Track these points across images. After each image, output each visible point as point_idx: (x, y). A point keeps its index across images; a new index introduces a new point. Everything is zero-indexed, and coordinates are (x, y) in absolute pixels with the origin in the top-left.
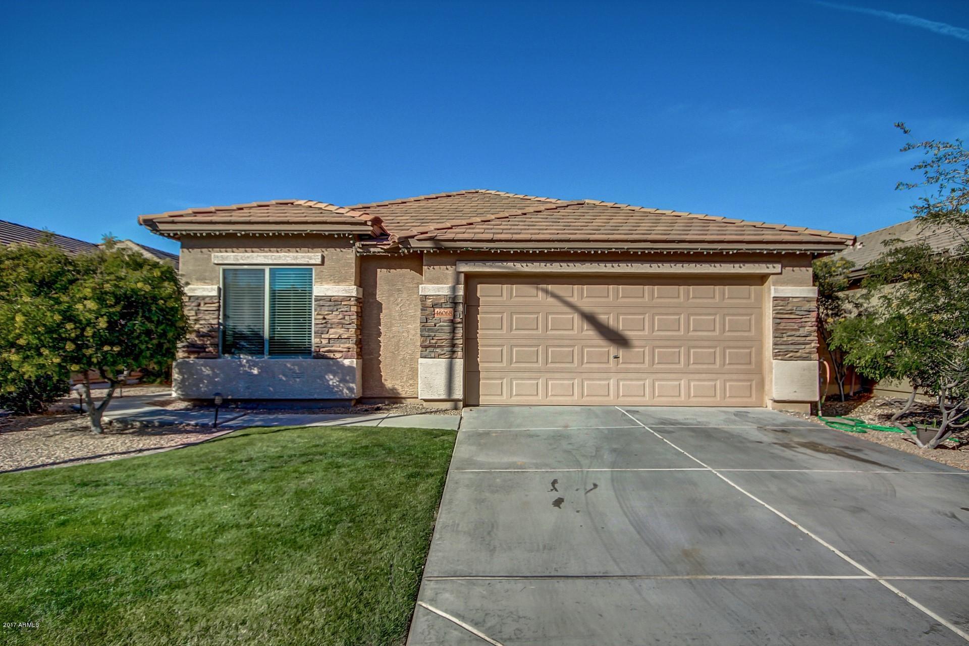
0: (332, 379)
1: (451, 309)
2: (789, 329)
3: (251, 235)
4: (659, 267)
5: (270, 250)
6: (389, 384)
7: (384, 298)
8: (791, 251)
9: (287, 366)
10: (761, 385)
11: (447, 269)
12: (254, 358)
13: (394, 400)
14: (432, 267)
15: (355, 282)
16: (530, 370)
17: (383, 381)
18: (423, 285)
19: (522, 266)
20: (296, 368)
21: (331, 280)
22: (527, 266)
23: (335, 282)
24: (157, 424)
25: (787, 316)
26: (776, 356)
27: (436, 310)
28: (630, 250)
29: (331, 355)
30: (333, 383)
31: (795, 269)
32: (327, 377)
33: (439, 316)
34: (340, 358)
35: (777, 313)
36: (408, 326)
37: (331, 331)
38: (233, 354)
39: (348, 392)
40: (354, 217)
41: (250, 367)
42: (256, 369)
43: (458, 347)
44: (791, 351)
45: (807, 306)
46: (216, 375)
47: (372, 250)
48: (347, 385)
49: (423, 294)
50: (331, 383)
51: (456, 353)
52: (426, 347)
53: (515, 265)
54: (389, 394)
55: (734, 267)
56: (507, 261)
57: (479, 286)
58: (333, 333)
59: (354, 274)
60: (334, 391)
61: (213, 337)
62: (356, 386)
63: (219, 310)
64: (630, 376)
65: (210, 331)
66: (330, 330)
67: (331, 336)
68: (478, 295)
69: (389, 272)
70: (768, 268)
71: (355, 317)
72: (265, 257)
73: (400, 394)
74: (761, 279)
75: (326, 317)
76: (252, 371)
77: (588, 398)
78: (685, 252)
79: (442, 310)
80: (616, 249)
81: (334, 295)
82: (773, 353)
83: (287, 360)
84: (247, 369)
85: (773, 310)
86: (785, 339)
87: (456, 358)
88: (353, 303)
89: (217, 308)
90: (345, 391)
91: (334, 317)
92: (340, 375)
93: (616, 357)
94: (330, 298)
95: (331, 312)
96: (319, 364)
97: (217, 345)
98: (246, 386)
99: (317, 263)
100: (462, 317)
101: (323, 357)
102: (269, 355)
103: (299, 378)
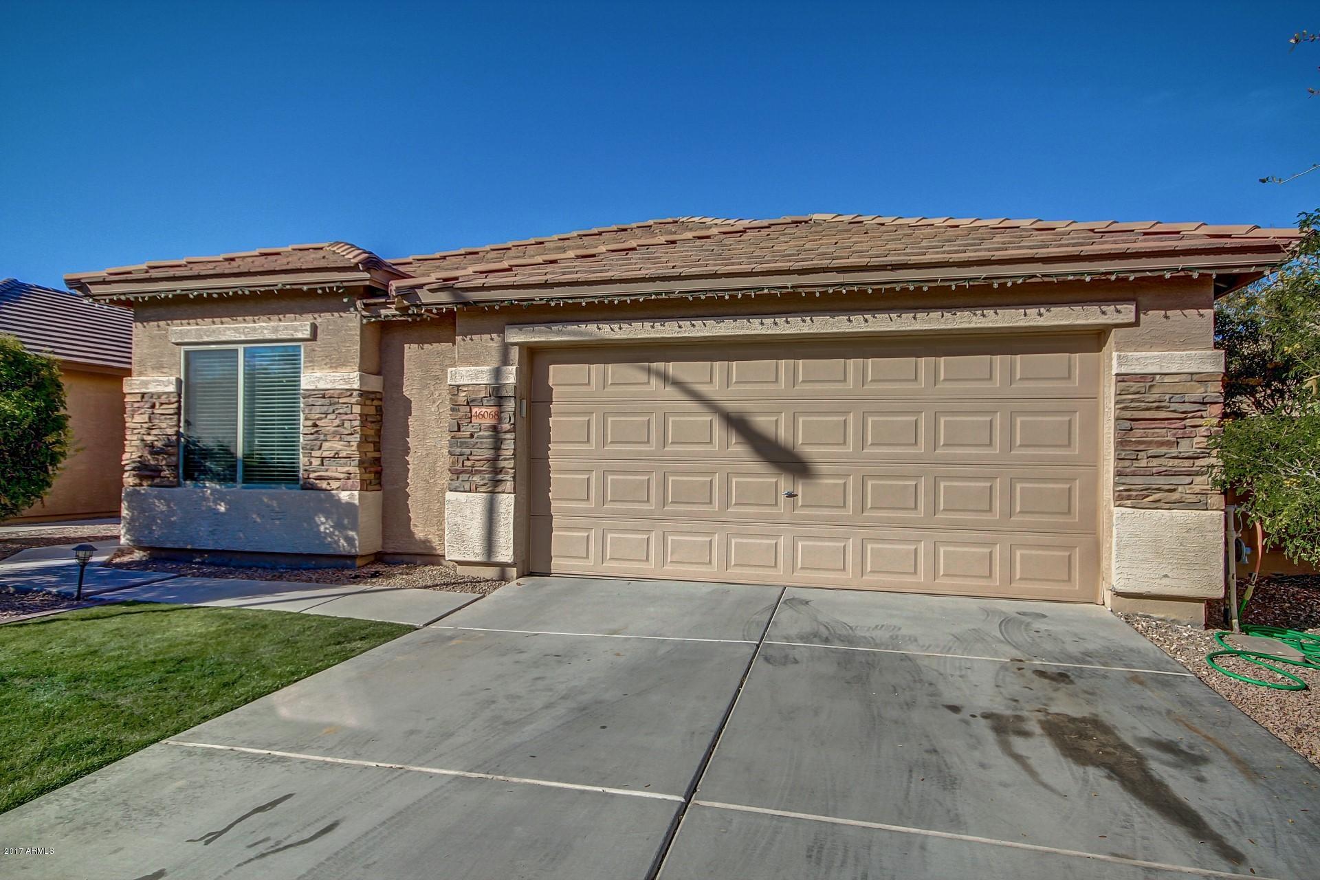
0: (323, 523)
1: (493, 410)
2: (1150, 442)
3: (206, 296)
4: (866, 321)
5: (244, 320)
6: (419, 533)
7: (414, 391)
8: (1149, 274)
9: (261, 501)
10: (1094, 557)
11: (492, 339)
12: (222, 486)
13: (427, 558)
14: (469, 337)
15: (360, 367)
16: (637, 516)
17: (412, 527)
18: (454, 369)
19: (612, 330)
20: (276, 503)
21: (326, 364)
22: (620, 328)
23: (331, 367)
24: (12, 590)
25: (1148, 415)
26: (1122, 498)
27: (475, 410)
29: (324, 485)
30: (326, 528)
31: (1169, 312)
32: (317, 519)
33: (478, 421)
34: (337, 489)
35: (1125, 409)
37: (326, 445)
38: (196, 480)
39: (345, 545)
41: (216, 502)
42: (222, 504)
43: (507, 473)
44: (1159, 489)
45: (1198, 393)
46: (172, 513)
47: (383, 312)
48: (345, 533)
49: (453, 383)
50: (322, 529)
51: (504, 483)
52: (458, 473)
53: (599, 329)
54: (421, 548)
55: (1025, 315)
56: (587, 321)
57: (551, 367)
58: (328, 448)
59: (359, 354)
60: (327, 542)
61: (170, 455)
62: (358, 534)
63: (178, 414)
64: (816, 530)
65: (165, 445)
66: (323, 444)
67: (325, 454)
68: (551, 383)
69: (422, 349)
70: (1104, 313)
71: (357, 423)
72: (236, 330)
73: (435, 549)
74: (1095, 338)
75: (318, 423)
76: (219, 507)
77: (738, 570)
78: (912, 288)
79: (483, 410)
81: (329, 387)
82: (1115, 491)
83: (264, 491)
84: (211, 504)
85: (1117, 403)
86: (1143, 463)
87: (503, 492)
88: (355, 400)
89: (176, 411)
90: (342, 541)
91: (328, 425)
92: (335, 517)
93: (790, 495)
94: (323, 392)
95: (324, 416)
96: (307, 497)
97: (177, 467)
98: (210, 529)
99: (305, 336)
100: (512, 422)
101: (313, 488)
102: (243, 483)
103: (279, 519)
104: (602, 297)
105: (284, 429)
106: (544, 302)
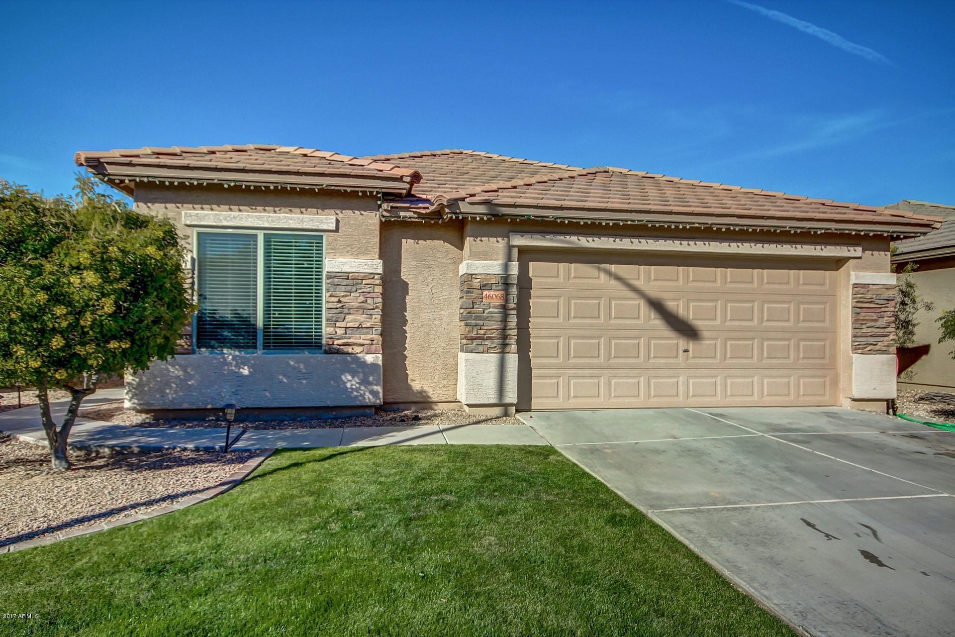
0: (349, 381)
1: (500, 293)
2: (868, 320)
3: (244, 187)
4: (738, 246)
5: (265, 210)
6: (416, 385)
7: (410, 276)
8: (879, 233)
9: (289, 364)
10: (835, 383)
11: (498, 241)
12: (243, 353)
13: (423, 405)
14: (479, 238)
15: (379, 255)
16: (590, 367)
17: (409, 381)
18: (468, 261)
19: (588, 241)
20: (302, 366)
21: (348, 252)
22: (593, 241)
23: (352, 254)
25: (866, 305)
26: (856, 349)
27: (485, 293)
28: (714, 226)
29: (349, 349)
30: (352, 385)
31: (874, 253)
32: (343, 377)
33: (488, 301)
34: (361, 353)
35: (857, 302)
36: (442, 312)
37: (349, 318)
38: (213, 347)
39: (371, 397)
40: (381, 171)
41: (237, 366)
42: (246, 367)
43: (511, 339)
44: (871, 344)
45: (886, 294)
46: (189, 377)
47: (402, 214)
48: (370, 387)
49: (466, 272)
50: (349, 385)
51: (509, 346)
52: (472, 339)
53: (579, 240)
54: (417, 397)
55: (815, 249)
56: (572, 234)
57: (531, 264)
58: (351, 320)
59: (378, 245)
60: (353, 396)
62: (382, 389)
63: (192, 289)
64: (700, 372)
66: (347, 317)
67: (349, 325)
68: (530, 275)
69: (417, 243)
70: (849, 251)
71: (380, 300)
72: (259, 218)
73: (430, 398)
74: (837, 263)
75: (341, 299)
76: (241, 370)
77: (656, 399)
78: (772, 230)
79: (492, 293)
80: (699, 223)
81: (353, 270)
82: (852, 346)
83: (290, 355)
84: (233, 368)
85: (853, 299)
86: (864, 331)
87: (508, 353)
88: (378, 282)
90: (367, 394)
91: (353, 300)
92: (361, 375)
93: (686, 351)
94: (347, 274)
95: (349, 294)
96: (333, 360)
97: (191, 336)
98: (233, 390)
99: (330, 228)
100: (515, 302)
101: (338, 352)
102: (264, 349)
103: (306, 379)
104: (596, 219)
105: (306, 304)
106: (552, 219)
